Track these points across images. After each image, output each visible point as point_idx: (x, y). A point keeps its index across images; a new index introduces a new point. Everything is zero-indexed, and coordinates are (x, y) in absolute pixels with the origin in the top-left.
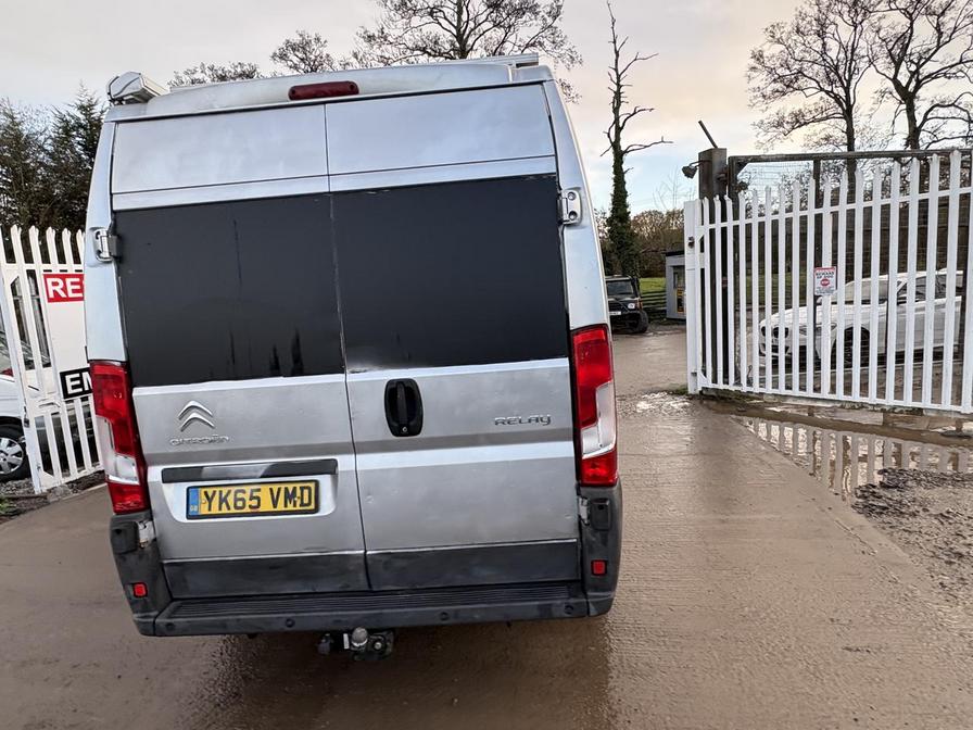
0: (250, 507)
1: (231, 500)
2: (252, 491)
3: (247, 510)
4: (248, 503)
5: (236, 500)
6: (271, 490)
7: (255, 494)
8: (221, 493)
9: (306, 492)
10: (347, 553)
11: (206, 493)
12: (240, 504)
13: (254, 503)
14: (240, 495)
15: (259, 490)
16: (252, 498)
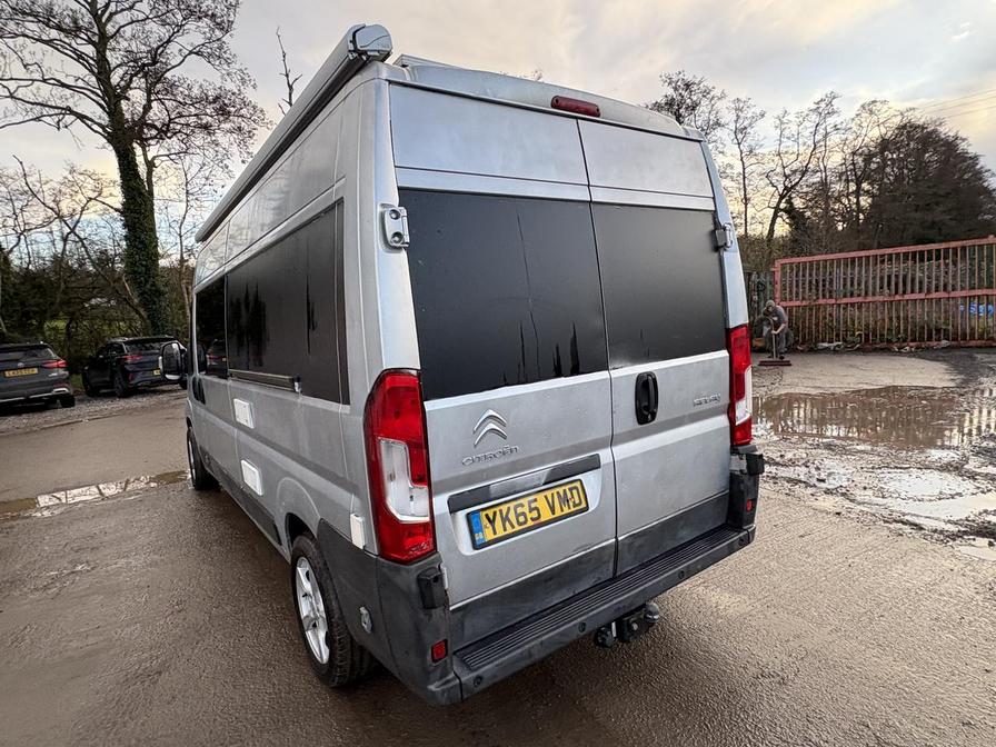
0: (532, 519)
1: (512, 516)
2: (530, 503)
3: (530, 523)
4: (529, 516)
5: (517, 516)
6: (546, 497)
7: (533, 505)
8: (501, 513)
9: (575, 492)
10: (604, 544)
11: (487, 516)
12: (522, 519)
13: (535, 514)
14: (520, 510)
15: (535, 500)
16: (531, 510)
